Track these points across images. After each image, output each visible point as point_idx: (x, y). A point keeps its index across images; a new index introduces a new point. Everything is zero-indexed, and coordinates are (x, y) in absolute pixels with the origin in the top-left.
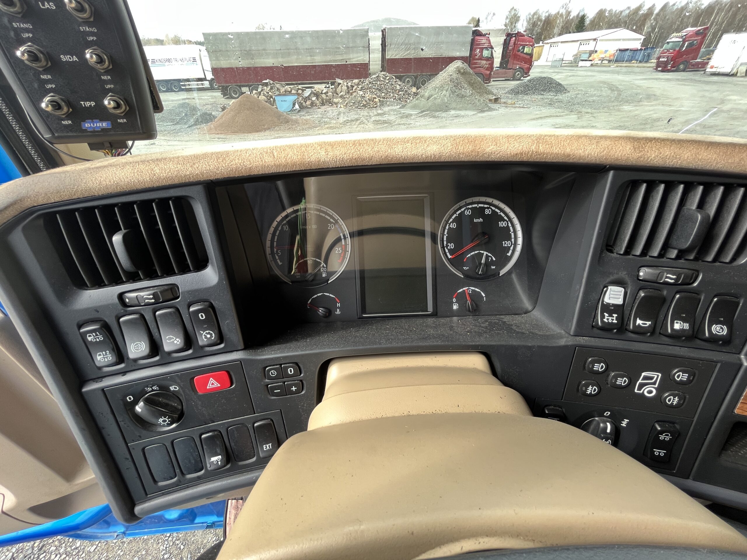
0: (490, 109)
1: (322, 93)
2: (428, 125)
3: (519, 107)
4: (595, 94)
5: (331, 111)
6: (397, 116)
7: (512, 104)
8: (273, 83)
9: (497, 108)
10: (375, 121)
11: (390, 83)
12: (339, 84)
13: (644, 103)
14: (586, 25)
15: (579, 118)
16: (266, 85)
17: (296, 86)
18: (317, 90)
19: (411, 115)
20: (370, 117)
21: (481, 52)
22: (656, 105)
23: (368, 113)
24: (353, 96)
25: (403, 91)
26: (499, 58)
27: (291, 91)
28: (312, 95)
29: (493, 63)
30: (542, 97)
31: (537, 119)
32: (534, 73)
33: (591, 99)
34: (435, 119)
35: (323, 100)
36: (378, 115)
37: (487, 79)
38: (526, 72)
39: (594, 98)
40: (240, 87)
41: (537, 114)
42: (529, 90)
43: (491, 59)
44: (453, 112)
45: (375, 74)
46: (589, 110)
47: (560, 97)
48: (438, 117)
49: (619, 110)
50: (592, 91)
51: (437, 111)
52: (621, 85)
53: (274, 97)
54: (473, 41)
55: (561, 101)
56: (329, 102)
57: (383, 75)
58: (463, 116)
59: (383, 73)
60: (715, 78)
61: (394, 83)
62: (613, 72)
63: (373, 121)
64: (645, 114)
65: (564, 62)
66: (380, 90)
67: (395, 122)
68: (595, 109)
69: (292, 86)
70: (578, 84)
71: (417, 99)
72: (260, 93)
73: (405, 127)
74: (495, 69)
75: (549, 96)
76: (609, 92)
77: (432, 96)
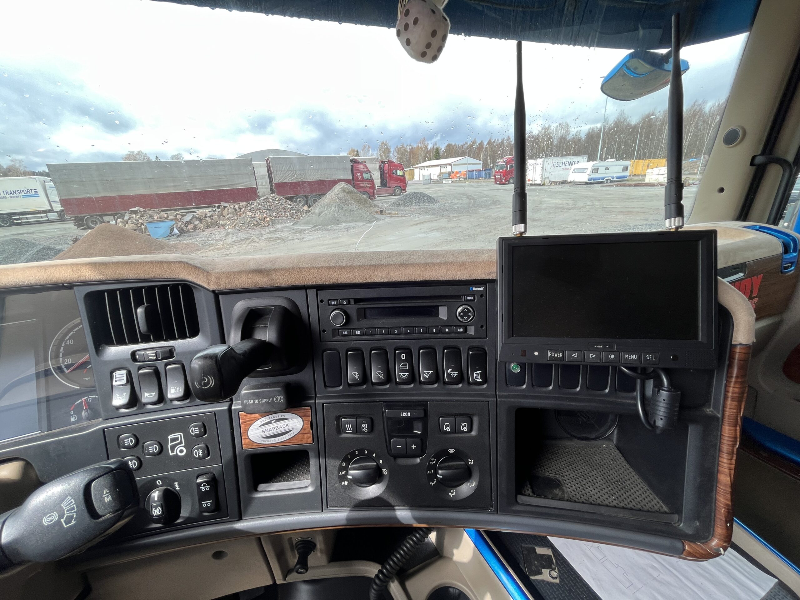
0: (378, 220)
1: (206, 217)
2: (321, 237)
3: (402, 216)
4: (458, 203)
5: (218, 233)
6: (290, 232)
7: (395, 214)
8: (144, 211)
9: (383, 219)
10: (267, 238)
11: (280, 203)
12: (225, 207)
13: (492, 207)
14: (441, 154)
15: (448, 221)
16: (135, 212)
17: (174, 211)
18: (200, 214)
19: (305, 230)
20: (262, 235)
21: (362, 174)
22: (500, 208)
23: (260, 231)
24: (242, 217)
25: (293, 210)
26: (378, 179)
27: (168, 217)
28: (194, 219)
29: (373, 183)
30: (419, 207)
31: (417, 224)
32: (410, 189)
33: (456, 207)
34: (328, 232)
35: (207, 223)
36: (270, 232)
37: (372, 196)
38: (404, 189)
39: (458, 205)
40: (101, 216)
41: (416, 221)
42: (408, 203)
43: (371, 180)
44: (344, 225)
45: (263, 196)
46: (455, 215)
47: (433, 207)
48: (331, 230)
49: (476, 213)
50: (455, 201)
51: (329, 225)
52: (475, 195)
53: (145, 224)
54: (352, 167)
55: (433, 209)
56: (215, 224)
57: (272, 197)
58: (354, 227)
59: (272, 195)
60: (534, 187)
61: (284, 203)
62: (468, 186)
63: (265, 239)
64: (495, 215)
65: (432, 180)
66: (270, 210)
67: (288, 238)
68: (459, 214)
69: (168, 212)
70: (444, 196)
71: (309, 216)
72: (127, 222)
73: (299, 241)
74: (377, 188)
75: (425, 206)
76: (468, 200)
77: (322, 212)
